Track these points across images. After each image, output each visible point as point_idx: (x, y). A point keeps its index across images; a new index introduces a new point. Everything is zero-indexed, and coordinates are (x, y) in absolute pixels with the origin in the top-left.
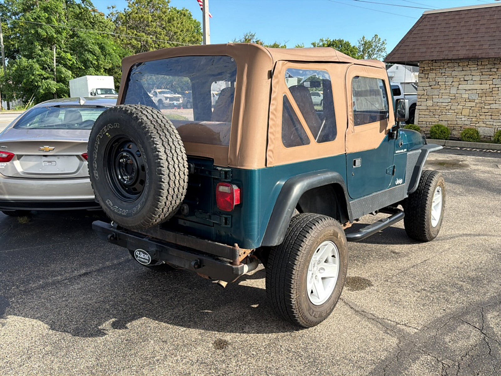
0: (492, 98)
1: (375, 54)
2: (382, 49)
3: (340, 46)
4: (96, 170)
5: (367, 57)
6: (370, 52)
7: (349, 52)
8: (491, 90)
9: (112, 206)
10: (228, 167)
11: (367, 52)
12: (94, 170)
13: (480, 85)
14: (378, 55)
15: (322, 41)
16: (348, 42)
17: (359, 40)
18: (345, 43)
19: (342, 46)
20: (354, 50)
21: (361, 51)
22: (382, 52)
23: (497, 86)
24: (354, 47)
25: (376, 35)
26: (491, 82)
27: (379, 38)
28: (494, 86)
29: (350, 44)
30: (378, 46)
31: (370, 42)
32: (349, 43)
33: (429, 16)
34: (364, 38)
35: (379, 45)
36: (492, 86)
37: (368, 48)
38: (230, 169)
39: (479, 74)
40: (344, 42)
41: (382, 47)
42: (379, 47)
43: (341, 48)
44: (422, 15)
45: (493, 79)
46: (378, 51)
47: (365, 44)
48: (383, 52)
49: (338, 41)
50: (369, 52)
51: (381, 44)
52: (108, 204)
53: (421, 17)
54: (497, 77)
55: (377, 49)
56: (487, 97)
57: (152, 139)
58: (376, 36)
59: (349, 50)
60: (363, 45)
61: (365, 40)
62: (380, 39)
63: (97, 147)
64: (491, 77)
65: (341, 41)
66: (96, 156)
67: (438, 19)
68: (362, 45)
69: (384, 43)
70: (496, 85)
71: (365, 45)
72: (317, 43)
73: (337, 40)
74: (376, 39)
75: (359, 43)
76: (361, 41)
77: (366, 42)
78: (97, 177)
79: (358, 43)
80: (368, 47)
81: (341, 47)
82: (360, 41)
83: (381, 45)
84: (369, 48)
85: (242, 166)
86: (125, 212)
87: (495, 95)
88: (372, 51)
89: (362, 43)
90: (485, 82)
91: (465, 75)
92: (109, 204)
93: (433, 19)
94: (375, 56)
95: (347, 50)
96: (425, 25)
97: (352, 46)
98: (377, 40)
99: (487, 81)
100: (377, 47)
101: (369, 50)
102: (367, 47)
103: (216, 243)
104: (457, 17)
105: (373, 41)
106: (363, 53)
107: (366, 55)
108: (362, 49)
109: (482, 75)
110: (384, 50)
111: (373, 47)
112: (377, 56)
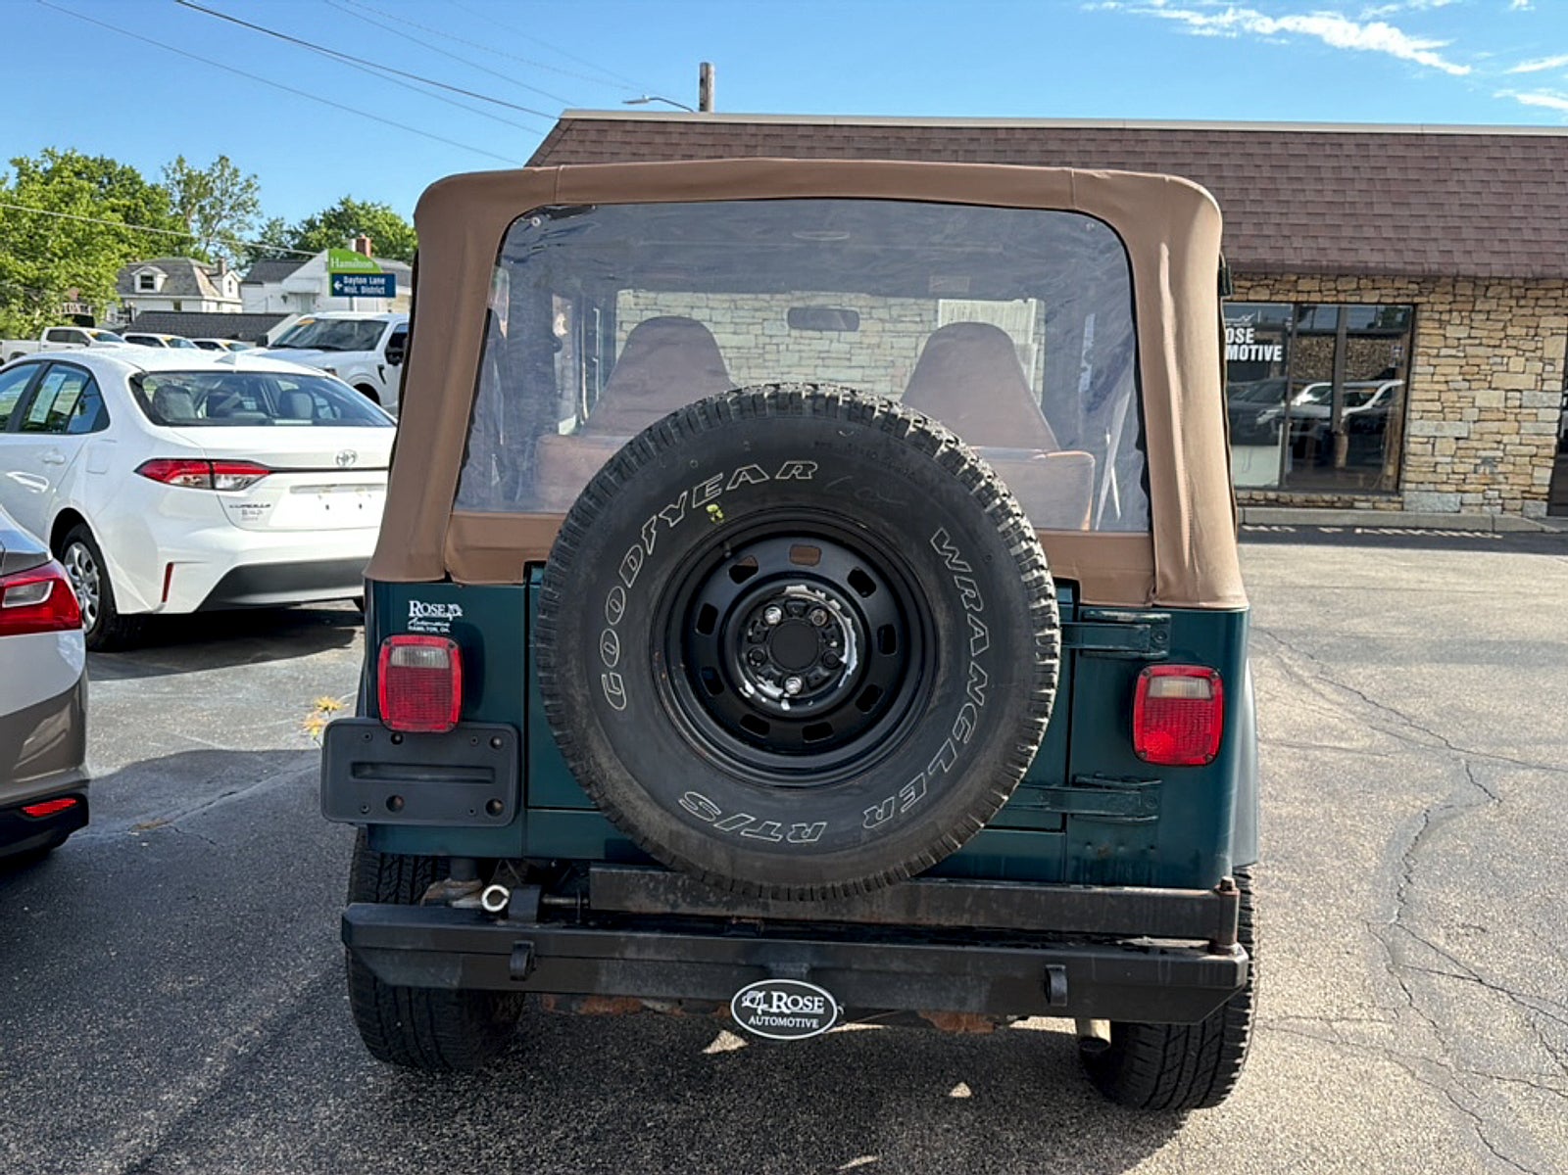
0: (765, 371)
1: (225, 217)
2: (245, 202)
3: (106, 181)
4: (616, 669)
5: (199, 224)
6: (208, 208)
7: (141, 203)
8: (761, 351)
9: (719, 818)
10: (1154, 606)
11: (197, 207)
12: (606, 670)
13: (730, 336)
14: (235, 220)
15: (52, 155)
16: (133, 171)
17: (166, 166)
18: (123, 173)
19: (110, 180)
20: (158, 198)
21: (177, 202)
22: (248, 212)
23: (774, 341)
24: (154, 188)
25: (222, 158)
26: (757, 329)
27: (232, 166)
28: (768, 340)
29: (139, 176)
30: (233, 193)
31: (203, 178)
32: (137, 172)
33: (578, 126)
34: (181, 161)
35: (236, 190)
36: (762, 340)
37: (199, 196)
38: (1168, 616)
39: (726, 305)
40: (119, 168)
41: (244, 197)
42: (234, 197)
43: (109, 187)
44: (557, 121)
45: (764, 320)
46: (232, 208)
47: (188, 181)
48: (251, 215)
49: (94, 160)
50: (202, 208)
51: (239, 187)
52: (693, 809)
53: (557, 126)
54: (772, 315)
55: (231, 202)
56: (752, 370)
57: (1011, 521)
58: (223, 162)
59: (138, 195)
60: (182, 185)
61: (186, 171)
62: (236, 171)
63: (636, 570)
64: (758, 314)
65: (106, 165)
66: (622, 609)
67: (609, 139)
68: (179, 183)
69: (250, 186)
70: (771, 336)
71: (186, 184)
72: (32, 159)
73: (91, 158)
74: (222, 170)
75: (168, 176)
76: (174, 171)
77: (189, 175)
78: (619, 700)
79: (163, 175)
80: (197, 192)
81: (110, 182)
82: (170, 172)
83: (241, 189)
84: (204, 196)
85: (1217, 598)
86: (808, 834)
87: (771, 364)
88: (212, 207)
89: (178, 176)
90: (744, 328)
91: (692, 308)
92: (701, 810)
93: (593, 136)
94: (226, 223)
95: (133, 196)
96: (572, 152)
97: (148, 184)
98: (226, 174)
99: (749, 324)
100: (230, 197)
101: (203, 203)
102: (193, 191)
103: (1127, 889)
104: (658, 139)
105: (215, 175)
106: (183, 209)
107: (196, 217)
108: (177, 198)
109: (736, 308)
110: (254, 205)
111: (217, 193)
112: (232, 226)
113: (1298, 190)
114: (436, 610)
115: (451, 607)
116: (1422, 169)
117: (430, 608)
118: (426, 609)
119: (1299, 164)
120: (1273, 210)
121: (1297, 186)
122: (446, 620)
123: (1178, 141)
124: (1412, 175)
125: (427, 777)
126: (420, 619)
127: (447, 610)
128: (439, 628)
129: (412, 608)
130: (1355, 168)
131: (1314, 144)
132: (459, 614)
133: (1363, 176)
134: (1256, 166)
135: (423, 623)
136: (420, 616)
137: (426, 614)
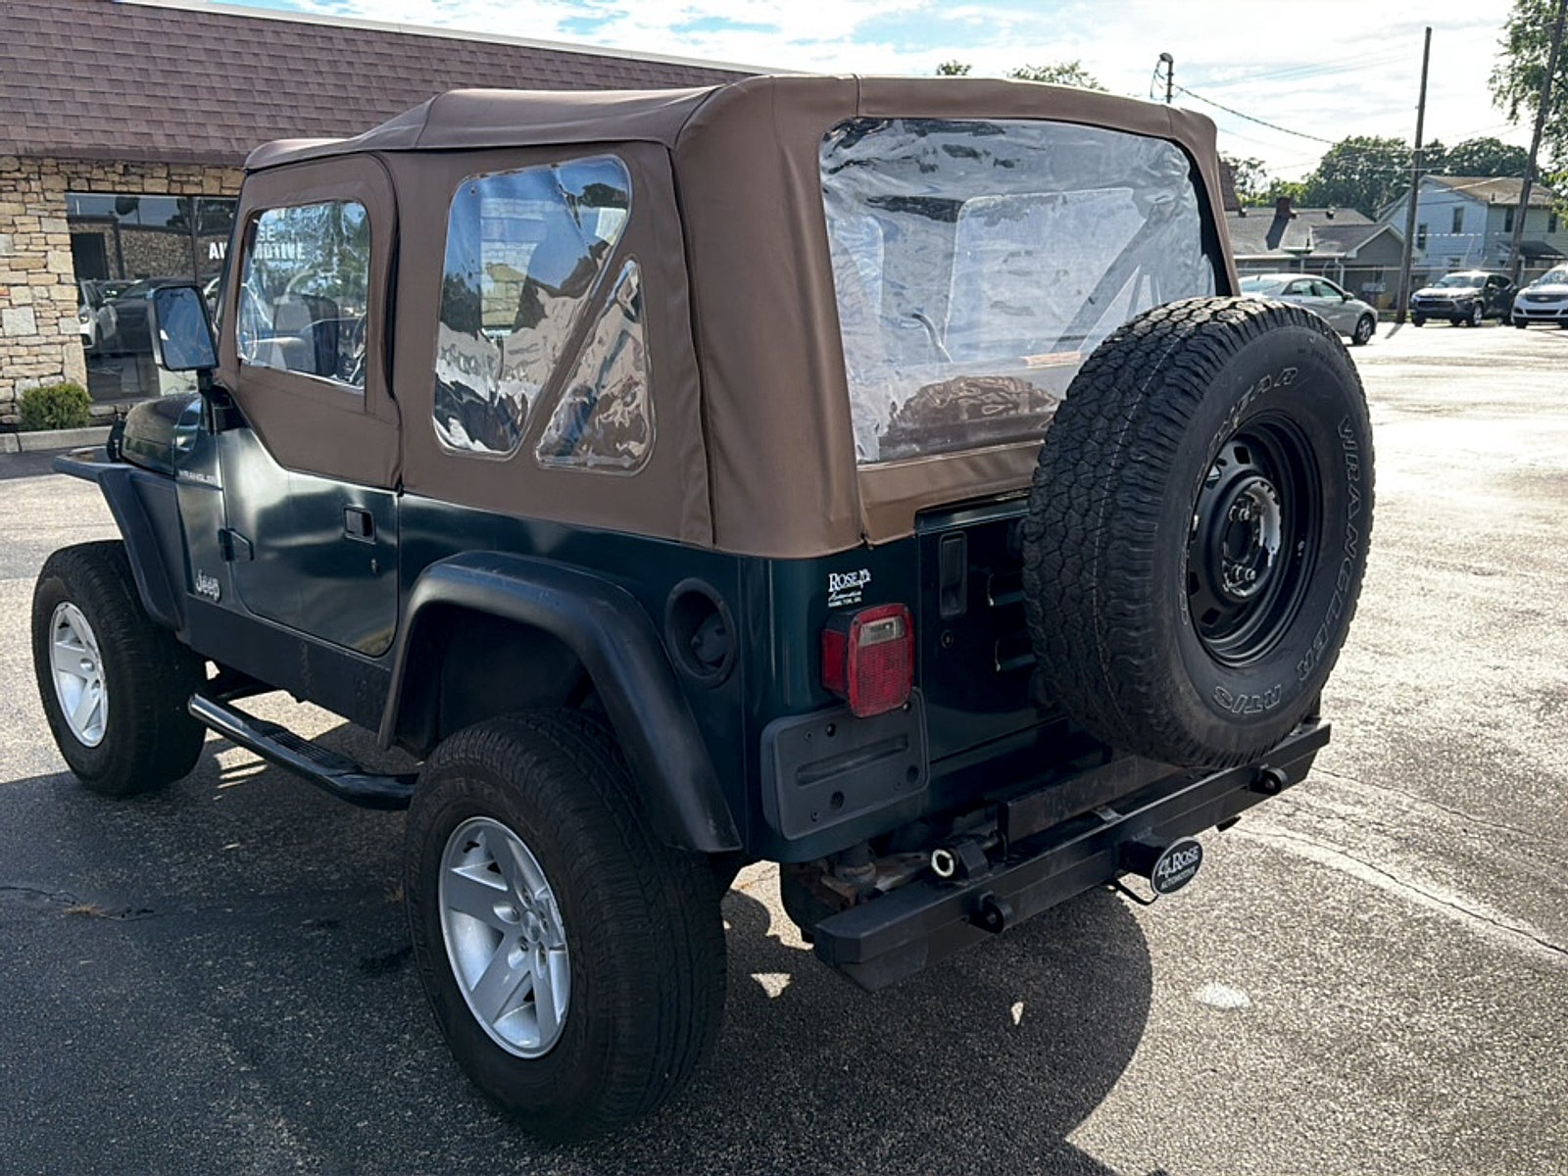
113: (301, 83)
114: (850, 579)
115: (862, 573)
116: (407, 68)
117: (846, 578)
118: (842, 580)
119: (296, 55)
120: (283, 102)
121: (298, 78)
122: (857, 588)
123: (166, 20)
124: (402, 74)
125: (850, 763)
126: (838, 593)
127: (858, 577)
128: (853, 598)
129: (831, 583)
130: (348, 62)
131: (304, 35)
132: (868, 579)
133: (358, 71)
134: (255, 54)
135: (841, 596)
136: (837, 588)
137: (843, 587)
